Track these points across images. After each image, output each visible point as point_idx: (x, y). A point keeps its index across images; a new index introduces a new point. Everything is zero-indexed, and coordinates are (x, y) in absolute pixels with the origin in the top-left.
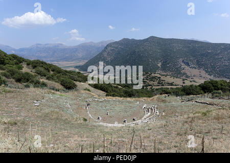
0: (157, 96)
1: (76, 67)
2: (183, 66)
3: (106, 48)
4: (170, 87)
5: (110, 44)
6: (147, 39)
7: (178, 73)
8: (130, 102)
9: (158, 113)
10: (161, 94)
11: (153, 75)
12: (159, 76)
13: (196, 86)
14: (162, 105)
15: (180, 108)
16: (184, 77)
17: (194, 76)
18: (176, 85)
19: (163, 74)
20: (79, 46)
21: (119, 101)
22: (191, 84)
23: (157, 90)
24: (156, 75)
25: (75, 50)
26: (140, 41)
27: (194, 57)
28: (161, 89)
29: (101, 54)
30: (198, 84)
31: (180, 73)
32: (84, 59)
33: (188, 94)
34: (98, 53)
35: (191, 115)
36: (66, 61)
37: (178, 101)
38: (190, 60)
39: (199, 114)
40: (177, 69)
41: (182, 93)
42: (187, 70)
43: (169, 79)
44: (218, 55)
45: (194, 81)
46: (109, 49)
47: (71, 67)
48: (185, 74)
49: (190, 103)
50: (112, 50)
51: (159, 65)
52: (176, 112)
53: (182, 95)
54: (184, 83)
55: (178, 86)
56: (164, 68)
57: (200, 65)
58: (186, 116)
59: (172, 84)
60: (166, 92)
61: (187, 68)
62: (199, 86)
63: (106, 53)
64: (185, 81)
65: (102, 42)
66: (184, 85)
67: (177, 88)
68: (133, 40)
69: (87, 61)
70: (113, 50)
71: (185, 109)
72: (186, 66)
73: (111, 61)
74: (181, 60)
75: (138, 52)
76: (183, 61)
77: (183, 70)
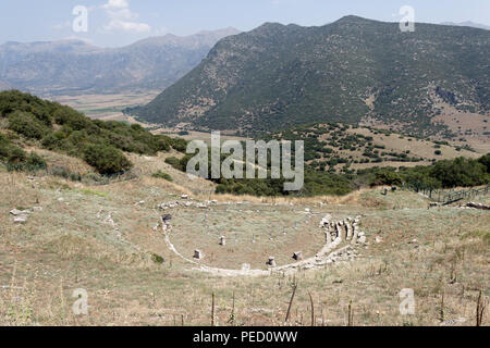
0: (362, 191)
1: (128, 111)
2: (438, 103)
3: (213, 52)
4: (397, 165)
6: (335, 24)
7: (422, 124)
8: (283, 210)
9: (363, 239)
10: (372, 185)
11: (351, 131)
12: (366, 133)
13: (471, 162)
14: (376, 215)
15: (424, 223)
16: (439, 137)
17: (469, 132)
18: (414, 160)
19: (379, 128)
20: (134, 47)
21: (254, 207)
22: (458, 155)
23: (360, 173)
24: (359, 131)
25: (122, 58)
26: (314, 30)
27: (470, 76)
28: (371, 171)
29: (199, 70)
30: (477, 156)
31: (428, 124)
32: (150, 87)
33: (449, 184)
34: (191, 68)
35: (454, 242)
36: (97, 93)
37: (420, 205)
38: (459, 87)
39: (478, 240)
40: (420, 113)
41: (433, 180)
42: (449, 115)
43: (397, 143)
45: (467, 148)
46: (223, 55)
47: (114, 109)
48: (441, 126)
49: (454, 208)
50: (231, 59)
51: (369, 102)
52: (413, 233)
53: (431, 188)
54: (438, 153)
55: (420, 163)
56: (383, 110)
57: (485, 101)
58: (439, 245)
59: (403, 157)
60: (387, 179)
61: (448, 109)
62: (480, 160)
63: (214, 69)
64: (443, 148)
65: (200, 36)
66: (438, 158)
67: (417, 169)
68: (294, 29)
69: (158, 93)
70: (235, 57)
71: (439, 226)
72: (446, 106)
73: (230, 92)
74: (432, 86)
75: (308, 63)
76: (437, 90)
77: (438, 118)
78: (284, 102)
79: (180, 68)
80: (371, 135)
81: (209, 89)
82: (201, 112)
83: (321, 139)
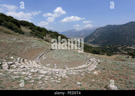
3: (96, 31)
5: (99, 28)
11: (128, 47)
25: (80, 32)
29: (92, 34)
65: (94, 28)
68: (115, 26)
70: (100, 31)
73: (98, 38)
75: (117, 32)
78: (110, 40)
79: (89, 33)
81: (94, 37)
82: (92, 41)
83: (118, 48)
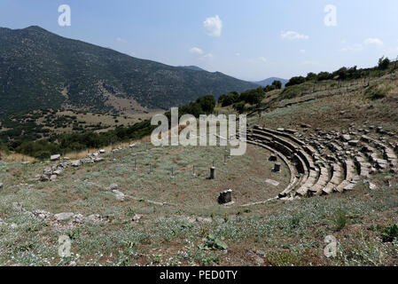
2: (106, 93)
7: (100, 107)
12: (71, 114)
17: (125, 109)
18: (106, 128)
19: (78, 110)
24: (65, 113)
27: (118, 78)
31: (103, 107)
38: (114, 84)
40: (97, 99)
42: (114, 101)
43: (92, 118)
44: (146, 76)
48: (111, 107)
51: (64, 93)
54: (117, 121)
55: (110, 129)
56: (75, 98)
57: (129, 92)
59: (99, 127)
61: (112, 97)
66: (118, 124)
72: (110, 94)
74: (100, 83)
76: (104, 85)
77: (107, 102)
80: (74, 115)
